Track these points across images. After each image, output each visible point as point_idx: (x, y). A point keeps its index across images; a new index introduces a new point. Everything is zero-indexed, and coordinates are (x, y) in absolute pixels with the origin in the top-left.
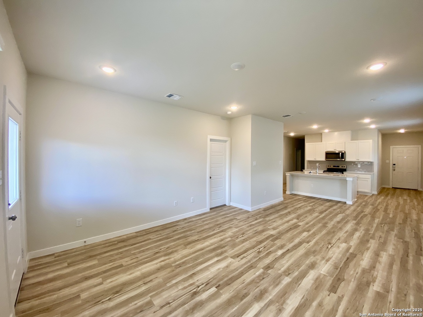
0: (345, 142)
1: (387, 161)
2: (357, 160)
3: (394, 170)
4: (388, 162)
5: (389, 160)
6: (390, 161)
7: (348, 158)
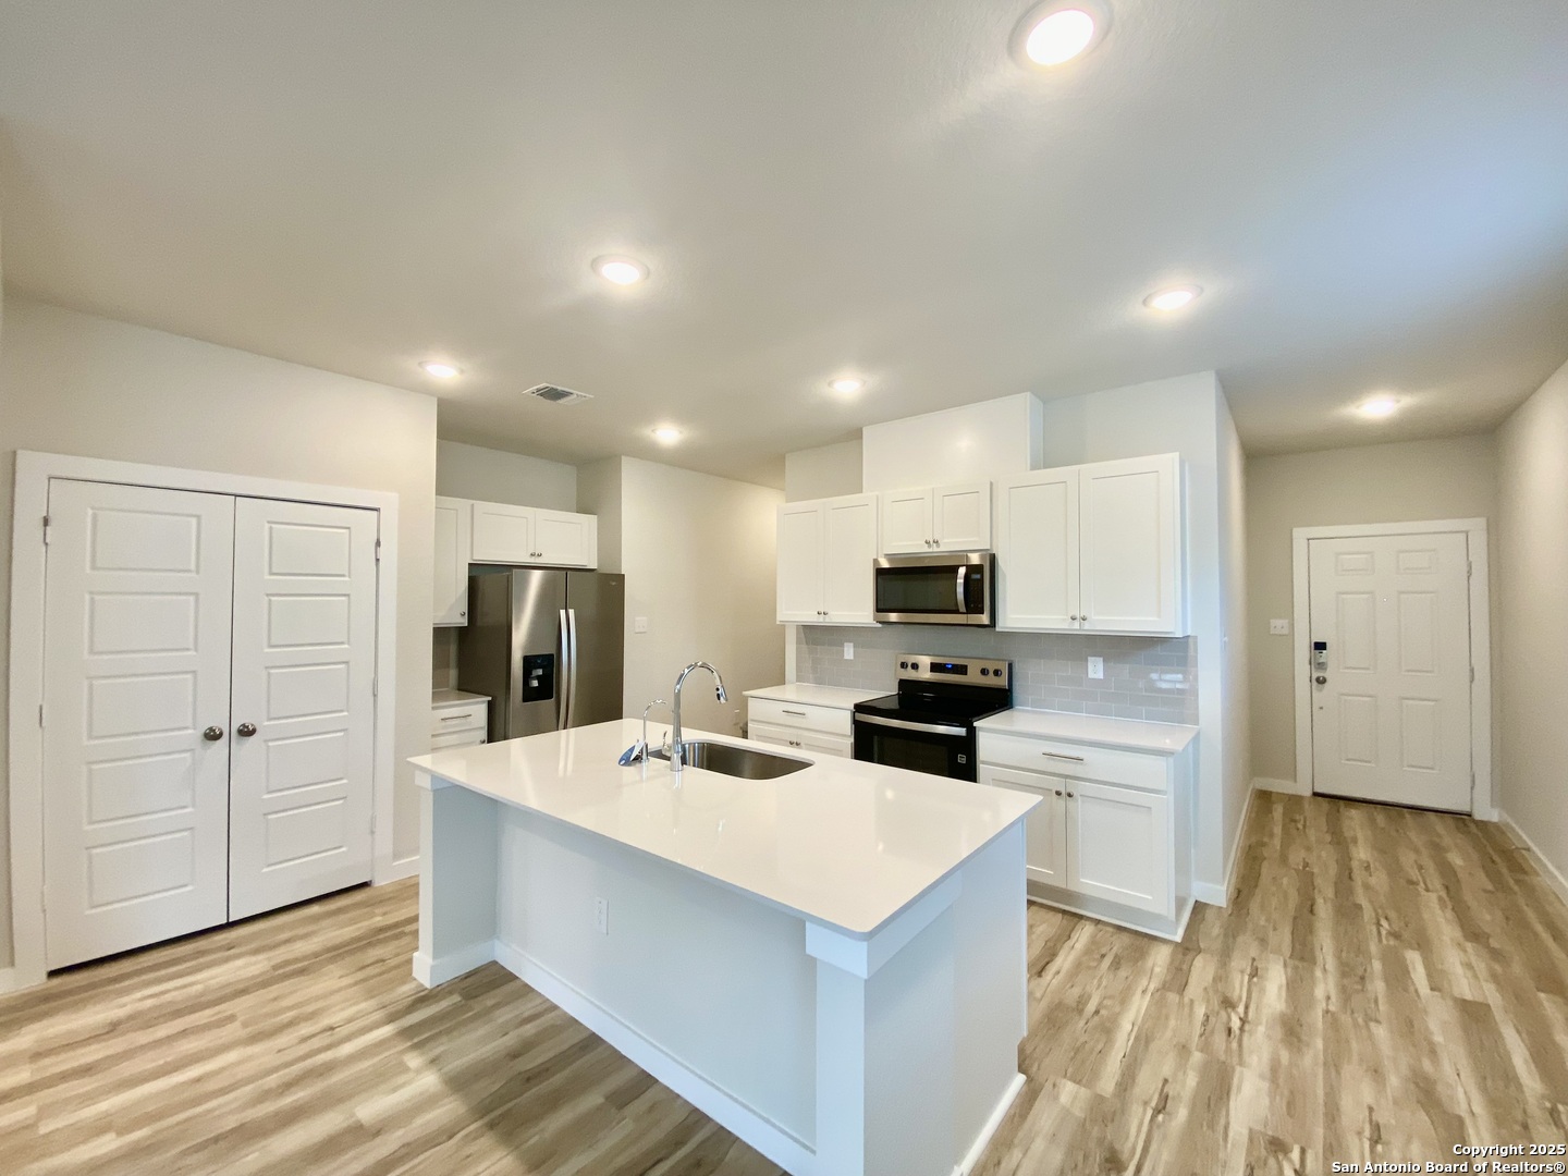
0: (991, 484)
1: (1278, 625)
2: (1076, 625)
3: (1321, 681)
4: (1285, 631)
5: (1290, 614)
6: (1292, 626)
7: (1017, 610)
